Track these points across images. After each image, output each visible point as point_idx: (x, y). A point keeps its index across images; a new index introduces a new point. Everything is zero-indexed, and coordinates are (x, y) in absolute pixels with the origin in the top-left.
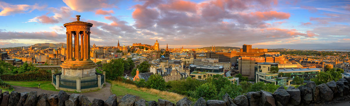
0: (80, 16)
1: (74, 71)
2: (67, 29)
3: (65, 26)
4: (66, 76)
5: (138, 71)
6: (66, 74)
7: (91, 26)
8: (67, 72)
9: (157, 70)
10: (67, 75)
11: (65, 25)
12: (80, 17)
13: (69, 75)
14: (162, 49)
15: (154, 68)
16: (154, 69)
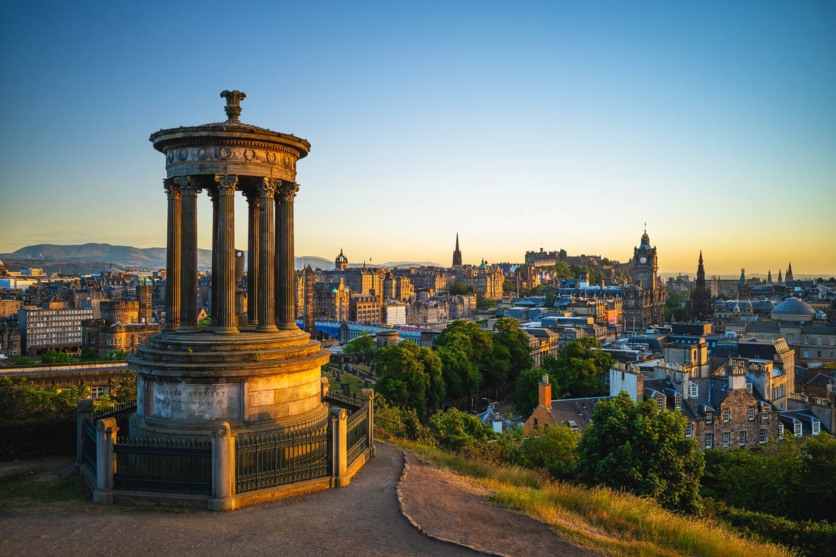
0: (243, 96)
1: (202, 388)
2: (170, 163)
3: (159, 147)
4: (160, 422)
5: (546, 392)
6: (156, 409)
7: (303, 154)
8: (162, 397)
9: (646, 384)
10: (166, 412)
11: (157, 140)
12: (242, 104)
13: (177, 416)
14: (671, 279)
15: (631, 372)
16: (631, 379)
